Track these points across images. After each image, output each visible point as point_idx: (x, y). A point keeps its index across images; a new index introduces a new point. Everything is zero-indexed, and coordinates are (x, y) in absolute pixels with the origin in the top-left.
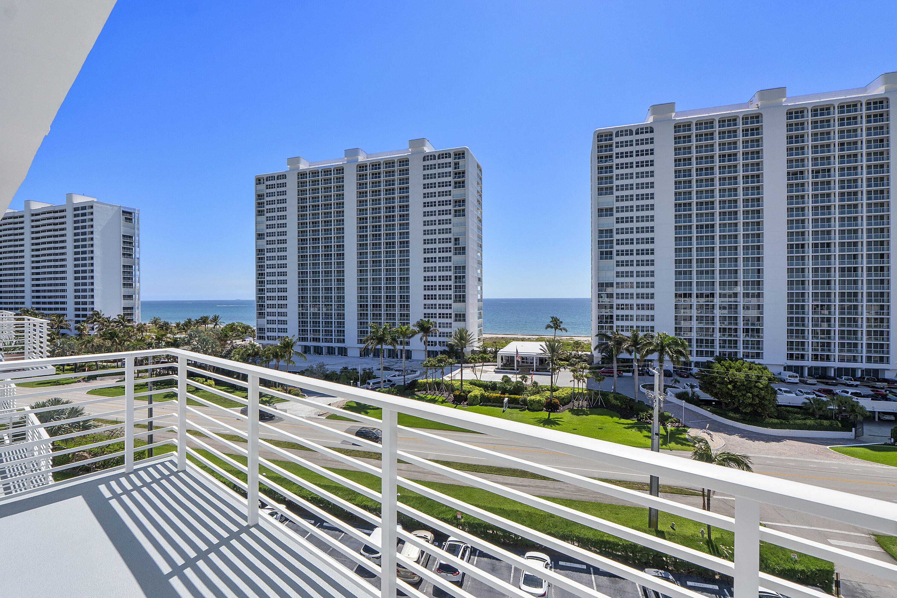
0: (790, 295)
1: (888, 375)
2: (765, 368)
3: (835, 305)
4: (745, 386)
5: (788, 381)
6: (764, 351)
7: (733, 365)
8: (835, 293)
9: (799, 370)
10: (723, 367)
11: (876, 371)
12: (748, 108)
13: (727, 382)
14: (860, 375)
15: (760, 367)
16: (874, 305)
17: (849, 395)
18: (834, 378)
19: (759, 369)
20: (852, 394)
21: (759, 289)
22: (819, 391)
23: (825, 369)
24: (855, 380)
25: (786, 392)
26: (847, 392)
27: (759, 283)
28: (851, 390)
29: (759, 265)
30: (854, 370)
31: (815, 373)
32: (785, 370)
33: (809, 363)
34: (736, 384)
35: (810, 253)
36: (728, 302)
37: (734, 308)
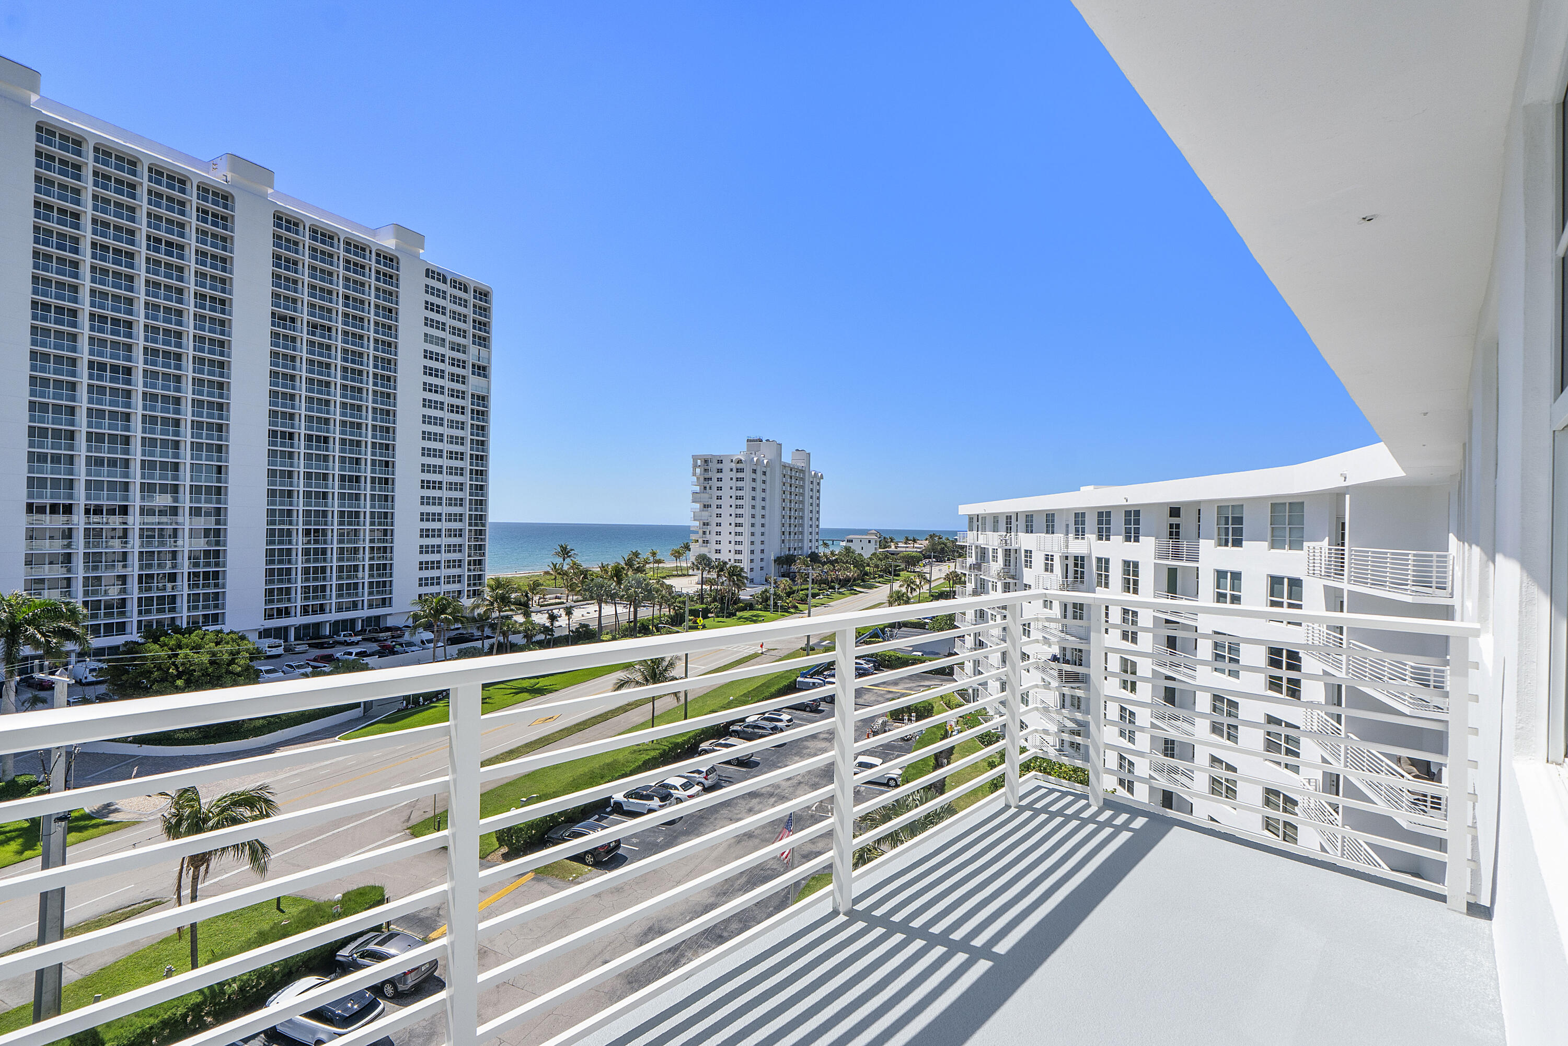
0: (271, 513)
1: (390, 622)
2: (243, 638)
3: (332, 530)
4: (209, 675)
5: (269, 654)
6: (227, 611)
7: (185, 641)
8: (333, 512)
9: (281, 632)
10: (165, 648)
11: (378, 618)
12: (208, 173)
13: (172, 676)
14: (360, 628)
15: (234, 636)
16: (378, 529)
17: (353, 657)
18: (330, 637)
19: (233, 640)
20: (357, 654)
21: (218, 501)
22: (315, 660)
23: (317, 626)
24: (355, 635)
25: (268, 672)
26: (351, 654)
27: (219, 490)
28: (355, 650)
29: (219, 460)
30: (353, 621)
31: (304, 632)
32: (260, 638)
33: (299, 620)
34: (192, 675)
35: (301, 448)
36: (159, 523)
37: (170, 535)
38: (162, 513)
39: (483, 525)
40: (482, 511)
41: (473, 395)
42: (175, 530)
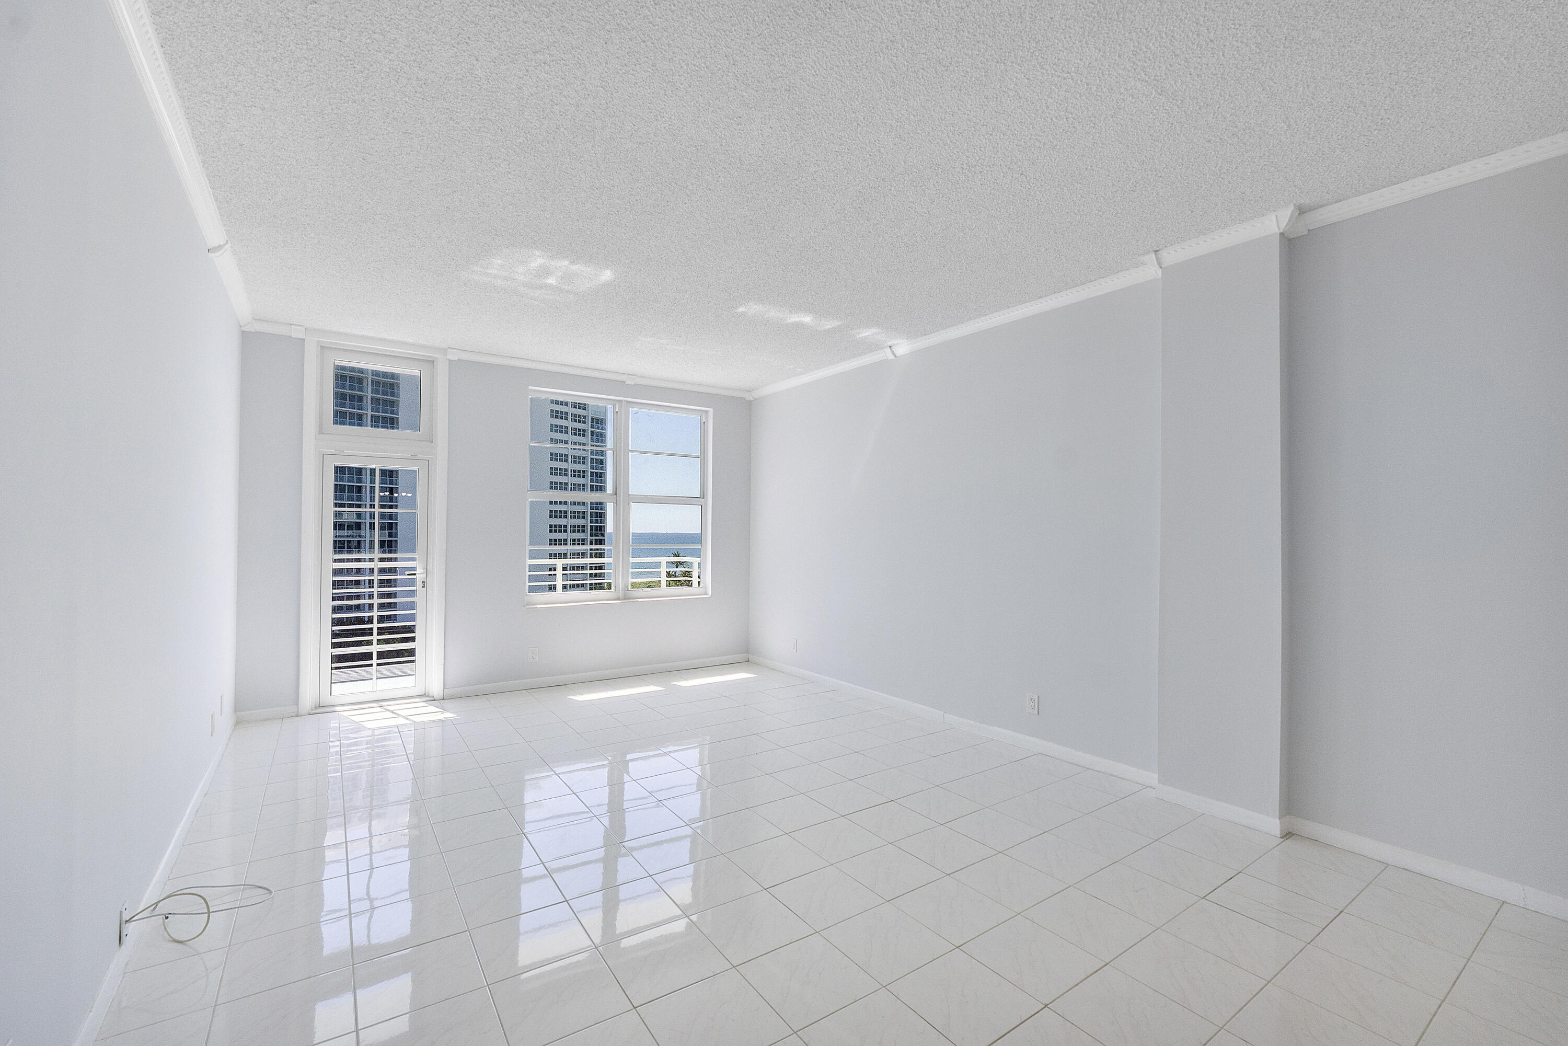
36: (347, 536)
37: (355, 546)
38: (350, 527)
39: (603, 535)
40: (601, 523)
41: (593, 419)
42: (359, 542)
